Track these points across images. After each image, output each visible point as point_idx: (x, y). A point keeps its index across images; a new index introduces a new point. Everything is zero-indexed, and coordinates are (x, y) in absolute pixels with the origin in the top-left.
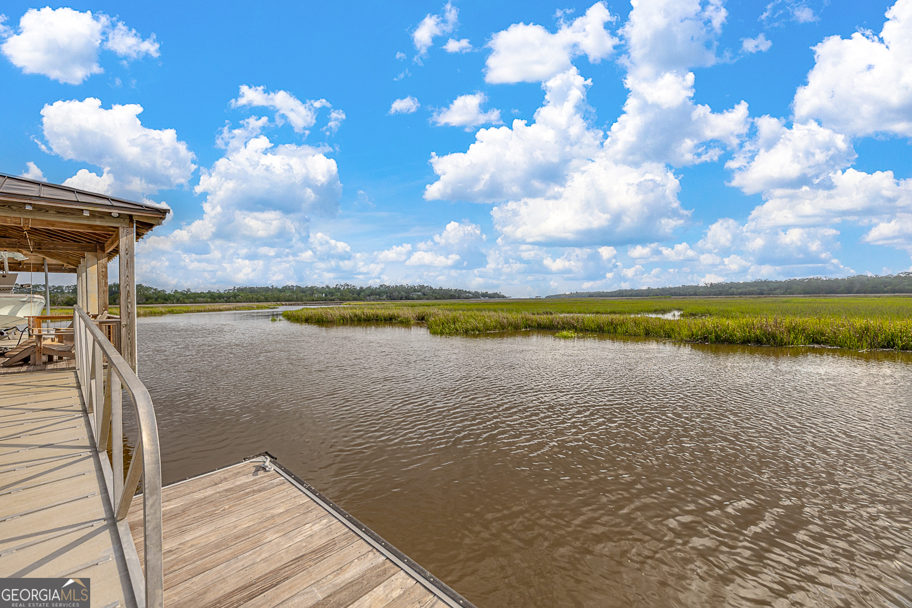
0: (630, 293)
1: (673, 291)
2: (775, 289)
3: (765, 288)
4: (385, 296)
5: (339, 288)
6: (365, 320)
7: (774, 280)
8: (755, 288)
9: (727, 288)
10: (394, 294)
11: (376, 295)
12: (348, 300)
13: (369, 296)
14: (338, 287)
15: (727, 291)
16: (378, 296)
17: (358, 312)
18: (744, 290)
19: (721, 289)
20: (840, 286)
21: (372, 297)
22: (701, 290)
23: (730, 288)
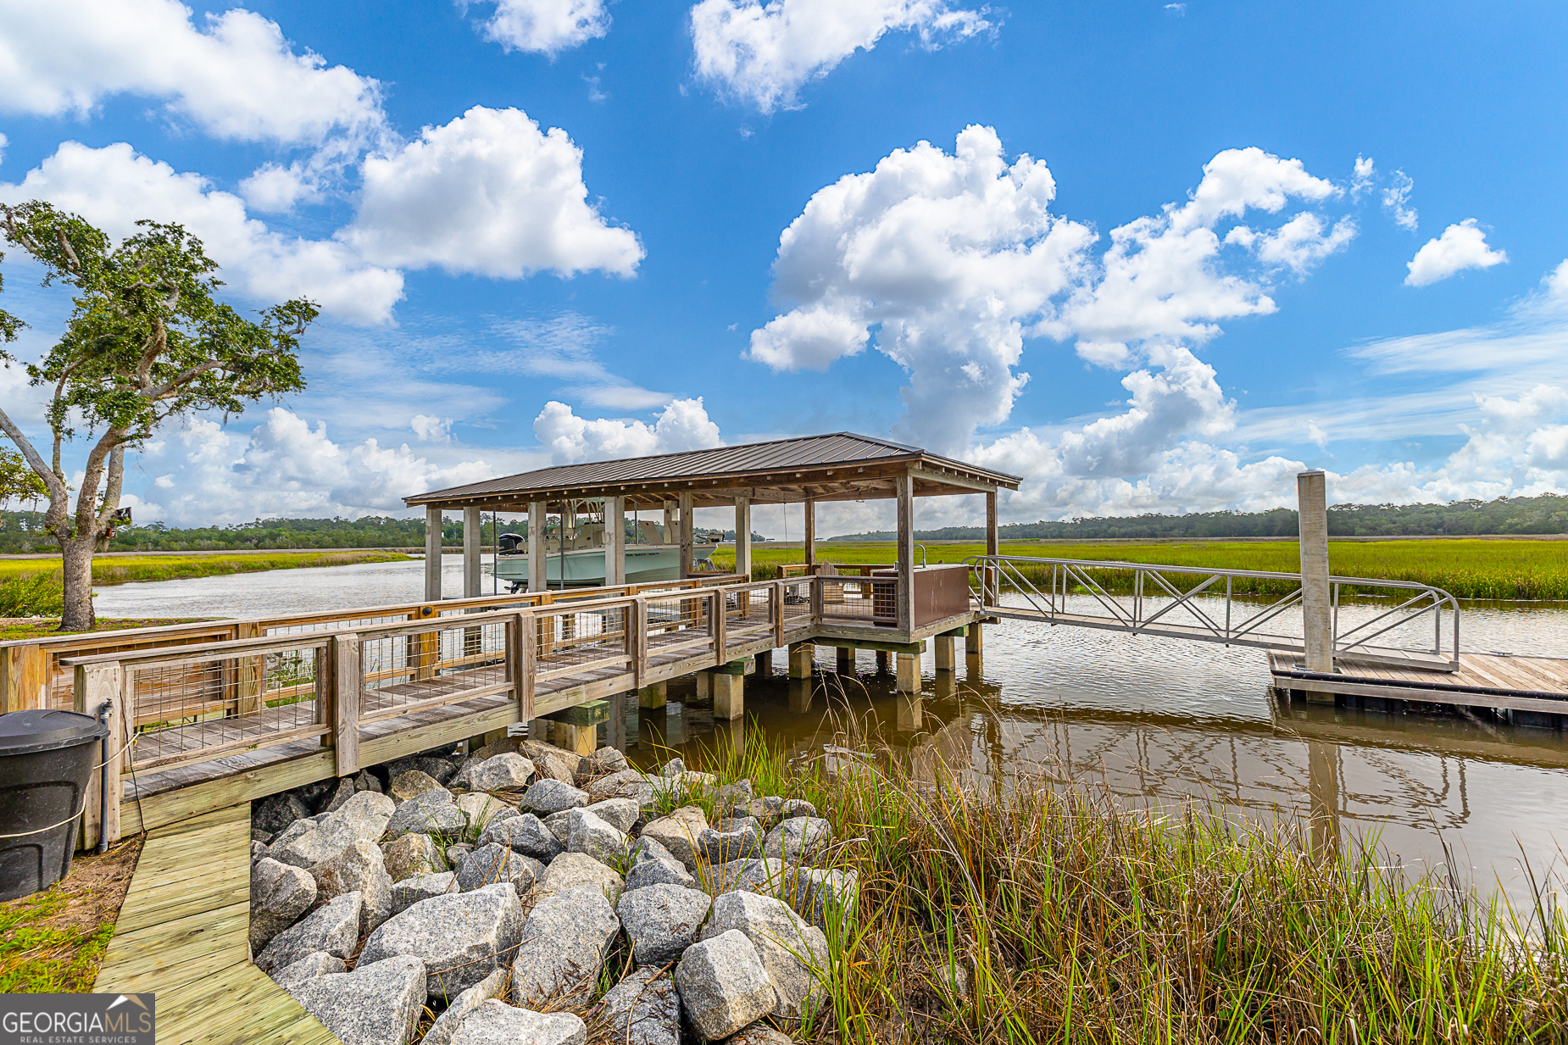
0: (962, 533)
1: (1027, 530)
2: (1172, 529)
3: (1157, 526)
7: (1169, 515)
8: (1145, 527)
9: (1105, 527)
15: (1106, 531)
18: (1130, 529)
19: (1096, 528)
20: (1257, 525)
22: (1069, 529)
23: (1110, 526)
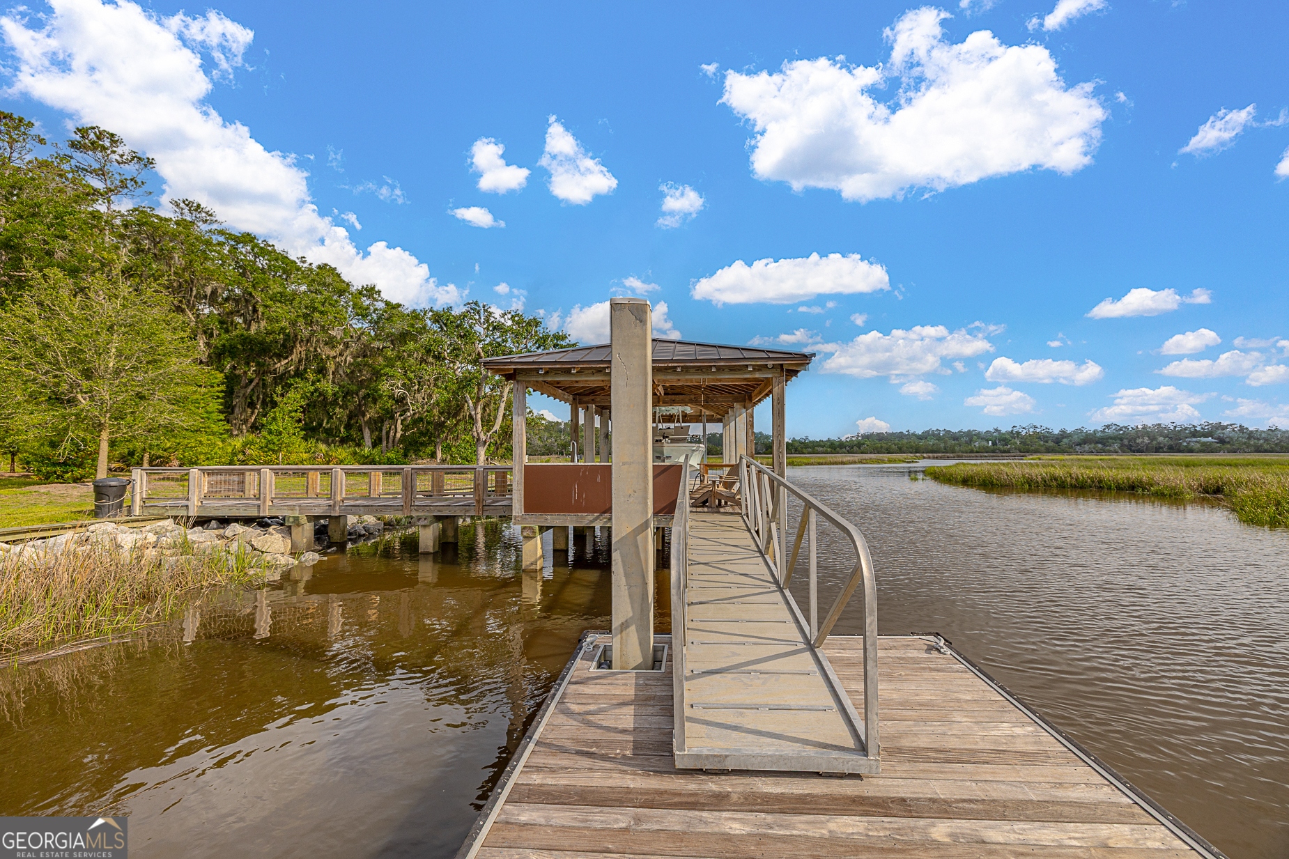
4: (1116, 446)
5: (1018, 433)
6: (1074, 487)
10: (1139, 441)
11: (1097, 443)
12: (1036, 452)
13: (1079, 444)
14: (1015, 430)
16: (1100, 446)
17: (1059, 472)
21: (1087, 447)
